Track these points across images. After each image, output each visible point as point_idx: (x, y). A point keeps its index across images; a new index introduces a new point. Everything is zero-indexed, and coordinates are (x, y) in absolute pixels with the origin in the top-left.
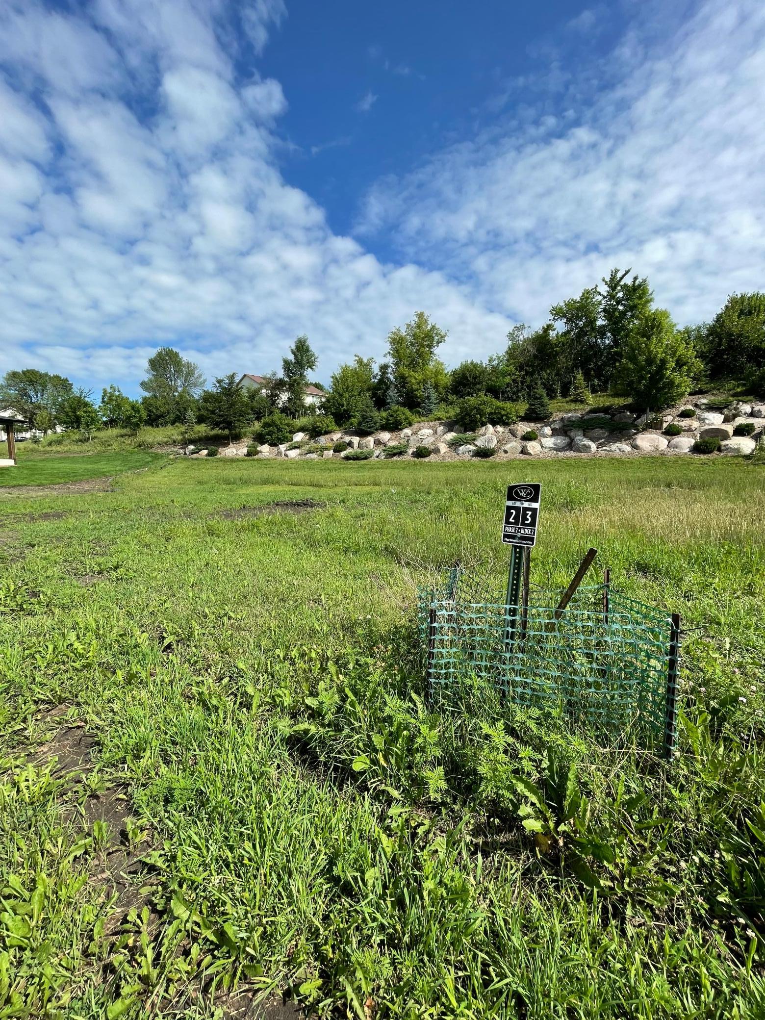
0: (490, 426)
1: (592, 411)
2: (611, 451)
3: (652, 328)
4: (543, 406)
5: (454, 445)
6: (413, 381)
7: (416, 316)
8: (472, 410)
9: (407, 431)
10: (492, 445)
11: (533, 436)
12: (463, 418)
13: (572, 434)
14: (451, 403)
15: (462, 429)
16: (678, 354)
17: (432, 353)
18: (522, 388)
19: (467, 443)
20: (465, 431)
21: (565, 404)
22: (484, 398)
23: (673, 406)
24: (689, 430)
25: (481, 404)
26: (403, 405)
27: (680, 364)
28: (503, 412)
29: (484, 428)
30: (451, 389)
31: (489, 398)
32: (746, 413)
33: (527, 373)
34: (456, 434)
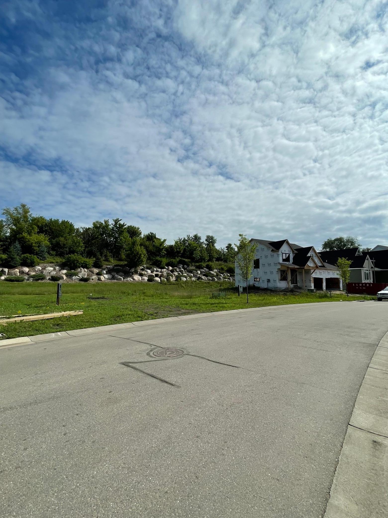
0: (82, 268)
1: (116, 266)
5: (69, 276)
7: (21, 205)
8: (74, 261)
9: (39, 268)
10: (86, 277)
11: (100, 274)
12: (70, 264)
13: (113, 274)
15: (69, 269)
19: (74, 275)
21: (105, 262)
23: (138, 267)
24: (145, 274)
28: (84, 263)
29: (79, 269)
34: (66, 271)
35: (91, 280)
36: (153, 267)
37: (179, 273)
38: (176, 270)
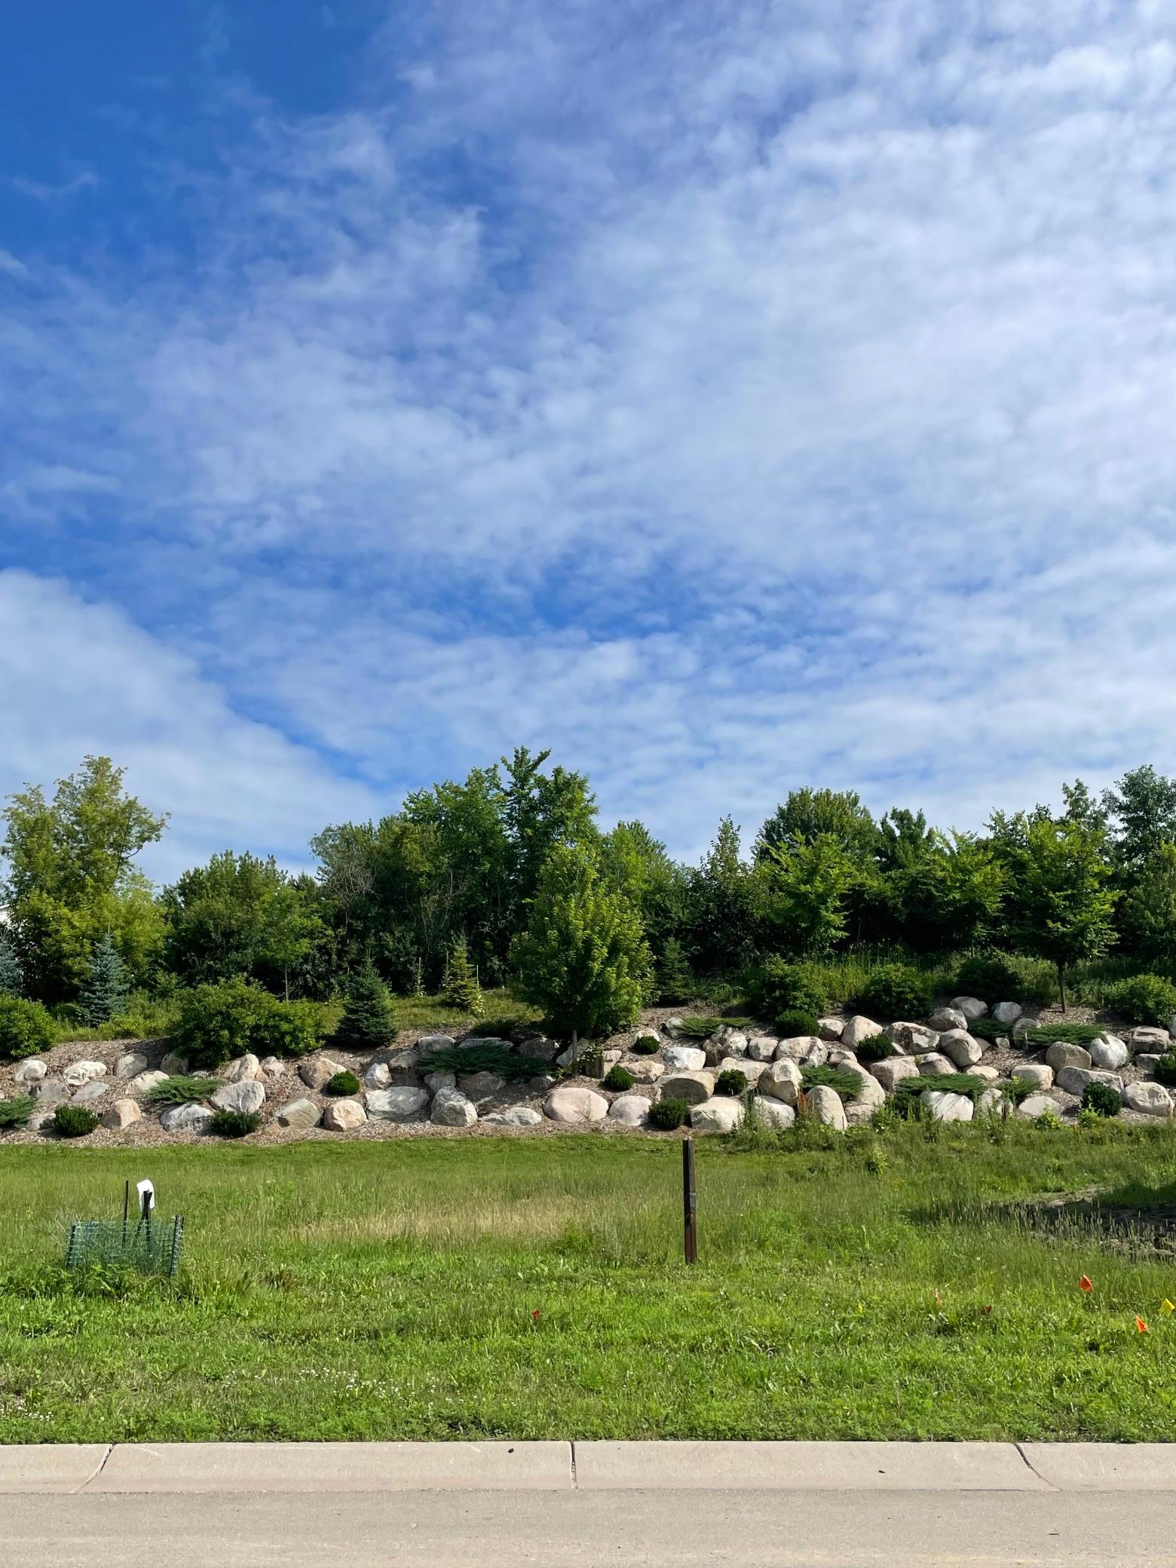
0: (252, 1059)
1: (480, 1031)
2: (503, 1122)
3: (572, 879)
4: (374, 1015)
5: (158, 1104)
6: (65, 932)
7: (90, 765)
8: (211, 1017)
9: (36, 1065)
10: (254, 1106)
11: (348, 1085)
12: (188, 1036)
13: (433, 1082)
14: (164, 994)
15: (184, 1063)
16: (612, 933)
17: (122, 861)
18: (340, 967)
19: (193, 1099)
20: (193, 1067)
21: (427, 1012)
22: (242, 989)
23: (626, 1029)
24: (647, 1080)
25: (234, 1005)
26: (31, 991)
27: (615, 949)
28: (285, 1027)
29: (237, 1063)
30: (167, 958)
31: (254, 991)
32: (738, 1050)
33: (352, 932)
34: (166, 1077)
35: (275, 1128)
36: (728, 1025)
37: (931, 1064)
38: (905, 1037)
